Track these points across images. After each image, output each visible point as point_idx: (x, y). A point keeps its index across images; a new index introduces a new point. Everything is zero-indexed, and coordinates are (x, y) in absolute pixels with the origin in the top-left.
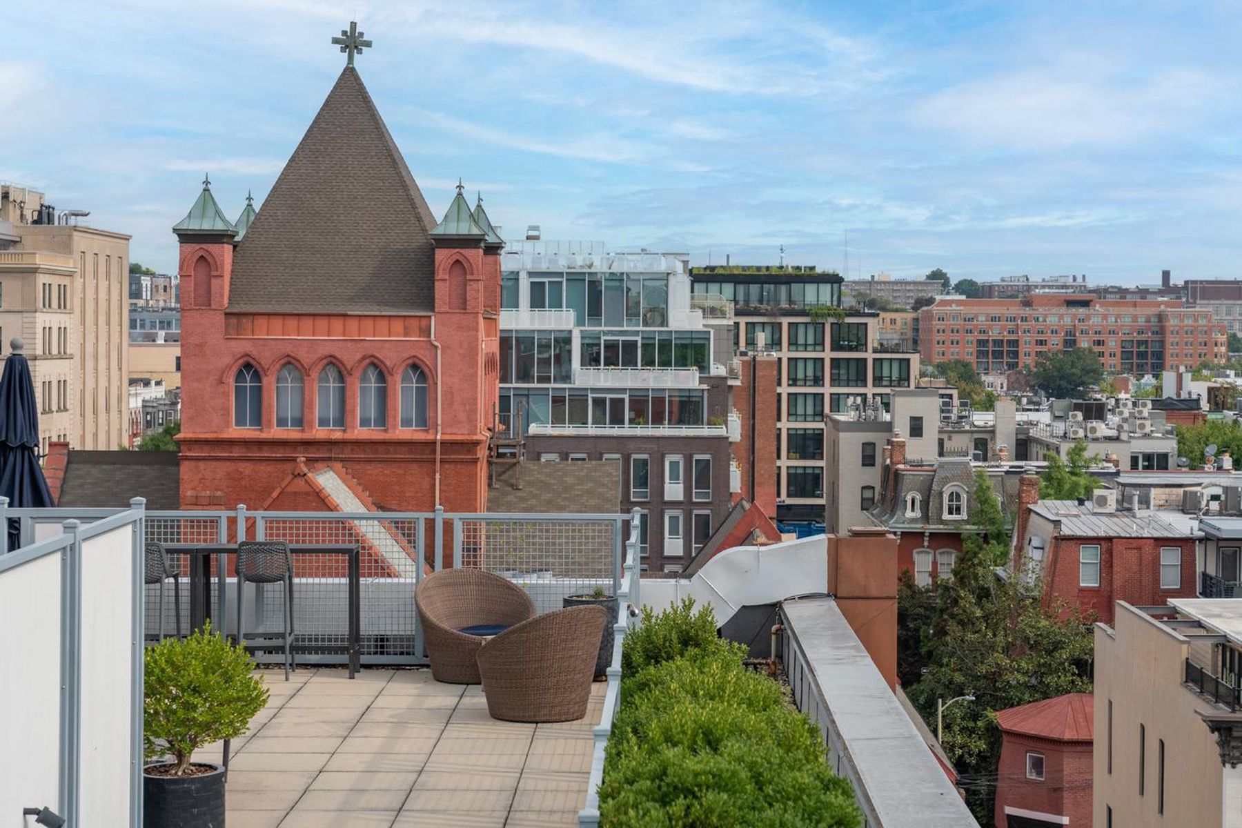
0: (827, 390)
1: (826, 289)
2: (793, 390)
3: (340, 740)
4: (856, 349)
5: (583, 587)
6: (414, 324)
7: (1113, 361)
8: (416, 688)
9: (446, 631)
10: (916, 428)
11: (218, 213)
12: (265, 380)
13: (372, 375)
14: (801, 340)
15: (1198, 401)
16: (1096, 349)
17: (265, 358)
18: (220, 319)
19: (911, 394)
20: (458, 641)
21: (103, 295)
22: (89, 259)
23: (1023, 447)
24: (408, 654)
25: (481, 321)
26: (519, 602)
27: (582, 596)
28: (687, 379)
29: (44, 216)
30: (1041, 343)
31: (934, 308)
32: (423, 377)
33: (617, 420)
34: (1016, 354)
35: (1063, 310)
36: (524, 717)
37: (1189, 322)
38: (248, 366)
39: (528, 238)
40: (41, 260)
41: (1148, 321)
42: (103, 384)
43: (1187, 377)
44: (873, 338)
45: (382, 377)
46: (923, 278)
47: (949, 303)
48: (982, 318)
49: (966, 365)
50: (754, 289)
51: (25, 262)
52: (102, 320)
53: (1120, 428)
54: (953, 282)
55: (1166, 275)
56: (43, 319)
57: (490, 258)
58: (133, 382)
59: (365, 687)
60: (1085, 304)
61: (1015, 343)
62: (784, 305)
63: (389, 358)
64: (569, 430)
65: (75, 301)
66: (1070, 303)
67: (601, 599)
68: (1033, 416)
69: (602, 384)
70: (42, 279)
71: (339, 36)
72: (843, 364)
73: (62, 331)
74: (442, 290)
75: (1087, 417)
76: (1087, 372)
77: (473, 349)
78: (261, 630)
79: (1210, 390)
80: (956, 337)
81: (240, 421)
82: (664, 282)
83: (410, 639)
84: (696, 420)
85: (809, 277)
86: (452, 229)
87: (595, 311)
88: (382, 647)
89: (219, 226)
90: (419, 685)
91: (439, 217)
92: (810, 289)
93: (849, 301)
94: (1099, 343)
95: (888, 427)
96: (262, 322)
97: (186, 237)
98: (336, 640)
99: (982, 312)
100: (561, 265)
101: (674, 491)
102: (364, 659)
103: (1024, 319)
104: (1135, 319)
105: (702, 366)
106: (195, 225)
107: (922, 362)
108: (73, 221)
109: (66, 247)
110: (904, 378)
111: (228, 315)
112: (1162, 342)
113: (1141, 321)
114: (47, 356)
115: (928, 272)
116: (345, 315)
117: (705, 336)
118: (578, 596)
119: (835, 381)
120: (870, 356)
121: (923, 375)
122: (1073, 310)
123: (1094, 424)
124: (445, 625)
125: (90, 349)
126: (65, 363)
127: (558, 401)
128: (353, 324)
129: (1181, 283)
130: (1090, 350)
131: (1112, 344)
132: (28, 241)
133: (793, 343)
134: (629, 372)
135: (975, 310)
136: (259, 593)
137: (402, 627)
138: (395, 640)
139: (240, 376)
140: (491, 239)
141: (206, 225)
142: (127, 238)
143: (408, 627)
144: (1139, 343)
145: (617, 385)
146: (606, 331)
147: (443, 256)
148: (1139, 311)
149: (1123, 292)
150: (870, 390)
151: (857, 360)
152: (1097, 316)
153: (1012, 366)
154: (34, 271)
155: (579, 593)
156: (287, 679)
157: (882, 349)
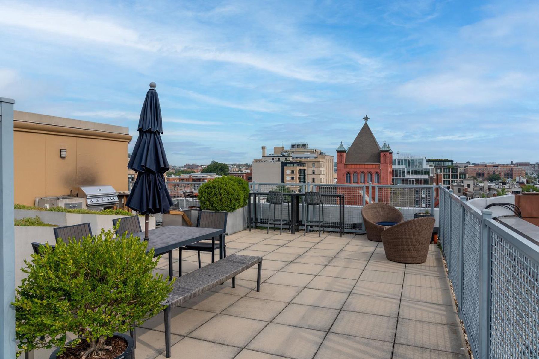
0: (451, 180)
1: (450, 163)
2: (444, 180)
3: (324, 266)
4: (456, 173)
5: (420, 210)
6: (377, 165)
7: (503, 176)
8: (361, 242)
9: (371, 223)
10: (469, 186)
11: (343, 148)
12: (351, 175)
13: (370, 174)
14: (446, 171)
15: (524, 182)
16: (499, 174)
17: (351, 171)
18: (343, 165)
19: (467, 180)
20: (375, 227)
21: (330, 165)
22: (328, 160)
23: (490, 189)
24: (360, 229)
25: (389, 165)
26: (398, 216)
27: (420, 213)
28: (426, 177)
29: (321, 153)
30: (489, 173)
31: (468, 167)
32: (378, 175)
33: (413, 183)
34: (484, 175)
35: (493, 168)
36: (400, 261)
37: (517, 169)
38: (348, 173)
39: (397, 153)
40: (320, 160)
41: (509, 169)
42: (330, 179)
43: (522, 178)
44: (459, 171)
45: (371, 175)
46: (465, 163)
47: (471, 166)
48: (477, 169)
49: (475, 177)
50: (437, 163)
51: (318, 160)
52: (330, 169)
53: (509, 186)
54: (471, 163)
55: (512, 162)
56: (321, 169)
57: (390, 155)
58: (334, 178)
59: (344, 240)
60: (497, 166)
61: (484, 173)
62: (442, 165)
63: (372, 171)
64: (404, 185)
65: (325, 166)
66: (494, 166)
67: (428, 214)
68: (491, 184)
69: (410, 178)
70: (320, 163)
71: (364, 118)
72: (454, 176)
73: (324, 171)
74: (382, 160)
75: (503, 184)
76: (498, 178)
77: (387, 170)
78: (314, 220)
79: (526, 180)
80: (472, 172)
81: (347, 182)
82: (421, 161)
83: (361, 225)
84: (428, 184)
85: (447, 161)
86: (384, 149)
87: (409, 165)
88: (354, 227)
89: (343, 150)
90: (363, 241)
91: (381, 147)
92: (447, 163)
93: (454, 165)
94: (500, 173)
95: (463, 186)
96: (351, 165)
97: (338, 152)
98: (335, 224)
99: (477, 168)
100: (403, 158)
101: (424, 196)
102: (346, 230)
103: (485, 169)
104: (507, 169)
105: (429, 175)
106: (339, 150)
107: (468, 175)
108: (325, 154)
109: (324, 158)
110: (465, 178)
111: (345, 164)
112: (512, 173)
113: (508, 169)
114: (321, 174)
115: (466, 162)
116: (364, 164)
117: (429, 169)
118: (419, 213)
119: (452, 178)
120: (459, 174)
121: (469, 177)
122: (495, 168)
123: (504, 185)
124: (372, 221)
125: (328, 173)
126: (324, 175)
127: (403, 180)
128: (366, 165)
129: (515, 163)
130: (498, 174)
131: (502, 173)
132: (319, 157)
133: (444, 172)
134: (415, 175)
135: (476, 168)
136: (314, 208)
137: (358, 221)
138: (358, 225)
139: (347, 175)
140: (391, 151)
141: (341, 149)
142: (333, 157)
143: (360, 221)
144: (508, 173)
145: (413, 178)
146: (411, 169)
147: (382, 154)
148: (507, 168)
149: (503, 165)
150: (459, 180)
151: (456, 175)
152: (499, 168)
153: (483, 177)
154: (319, 161)
155: (419, 212)
156: (320, 236)
157: (461, 173)
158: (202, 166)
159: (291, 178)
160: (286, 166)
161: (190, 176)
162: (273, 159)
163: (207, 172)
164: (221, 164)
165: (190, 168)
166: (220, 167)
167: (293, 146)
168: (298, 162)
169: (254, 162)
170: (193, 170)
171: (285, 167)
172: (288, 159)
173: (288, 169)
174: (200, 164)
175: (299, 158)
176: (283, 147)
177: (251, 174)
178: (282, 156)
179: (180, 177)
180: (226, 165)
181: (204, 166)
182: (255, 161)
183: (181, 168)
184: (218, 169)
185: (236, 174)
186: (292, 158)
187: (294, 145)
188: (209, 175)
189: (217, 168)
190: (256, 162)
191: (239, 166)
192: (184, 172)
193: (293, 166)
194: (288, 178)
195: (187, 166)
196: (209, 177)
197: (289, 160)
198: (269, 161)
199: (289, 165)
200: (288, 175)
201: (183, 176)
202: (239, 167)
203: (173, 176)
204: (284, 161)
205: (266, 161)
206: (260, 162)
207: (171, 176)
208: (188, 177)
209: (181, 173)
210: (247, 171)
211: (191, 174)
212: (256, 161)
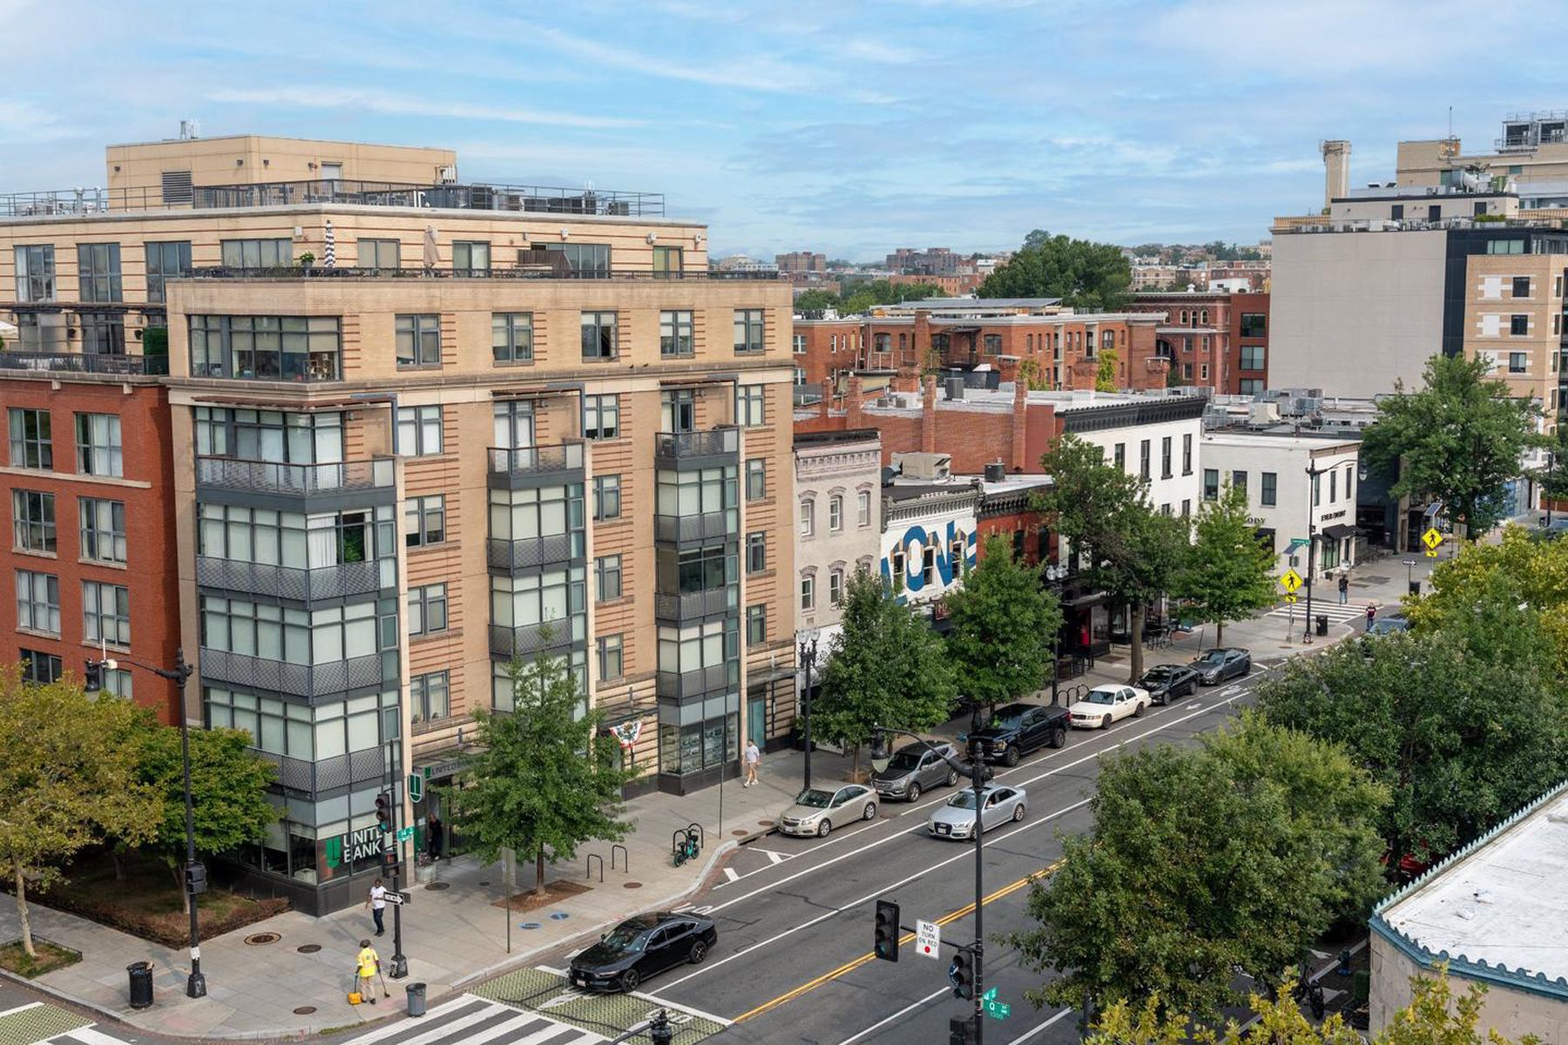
158: (980, 262)
159: (1509, 325)
160: (1483, 251)
161: (921, 314)
162: (1397, 213)
163: (1009, 293)
164: (1082, 248)
165: (917, 272)
166: (1080, 262)
167: (1516, 133)
168: (1557, 225)
169: (1275, 232)
170: (931, 280)
171: (1469, 257)
172: (1490, 211)
173: (1489, 272)
174: (966, 252)
175: (1553, 206)
176: (1454, 143)
177: (1263, 300)
178: (1453, 190)
179: (869, 320)
180: (1117, 250)
181: (987, 258)
182: (1287, 226)
183: (872, 272)
184: (1070, 273)
185: (1172, 300)
186: (1516, 201)
187: (1526, 128)
188: (1024, 309)
189: (1062, 271)
190: (1296, 231)
191: (1175, 255)
192: (886, 294)
193: (1527, 250)
194: (1486, 325)
195: (906, 260)
196: (1021, 318)
197: (1502, 218)
198: (1376, 225)
199: (1501, 246)
200: (1490, 306)
201: (884, 315)
202: (1175, 262)
203: (830, 315)
204: (1465, 224)
205: (1354, 226)
206: (1315, 231)
207: (821, 316)
208: (911, 320)
209: (872, 297)
210: (1235, 285)
211: (927, 303)
212: (1293, 228)
